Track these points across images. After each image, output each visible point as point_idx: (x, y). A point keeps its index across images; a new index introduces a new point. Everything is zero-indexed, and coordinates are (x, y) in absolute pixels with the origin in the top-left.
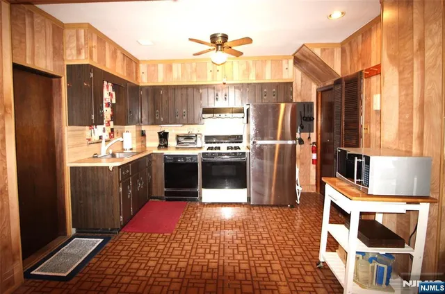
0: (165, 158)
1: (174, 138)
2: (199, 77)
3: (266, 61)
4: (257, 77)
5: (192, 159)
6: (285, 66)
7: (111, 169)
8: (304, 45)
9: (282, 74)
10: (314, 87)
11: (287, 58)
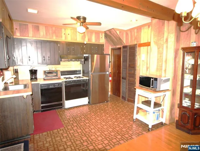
0: (41, 86)
1: (42, 73)
2: (57, 36)
3: (93, 32)
4: (89, 40)
5: (59, 85)
6: (101, 36)
7: (25, 97)
8: (113, 29)
9: (99, 40)
10: (110, 47)
11: (102, 32)
